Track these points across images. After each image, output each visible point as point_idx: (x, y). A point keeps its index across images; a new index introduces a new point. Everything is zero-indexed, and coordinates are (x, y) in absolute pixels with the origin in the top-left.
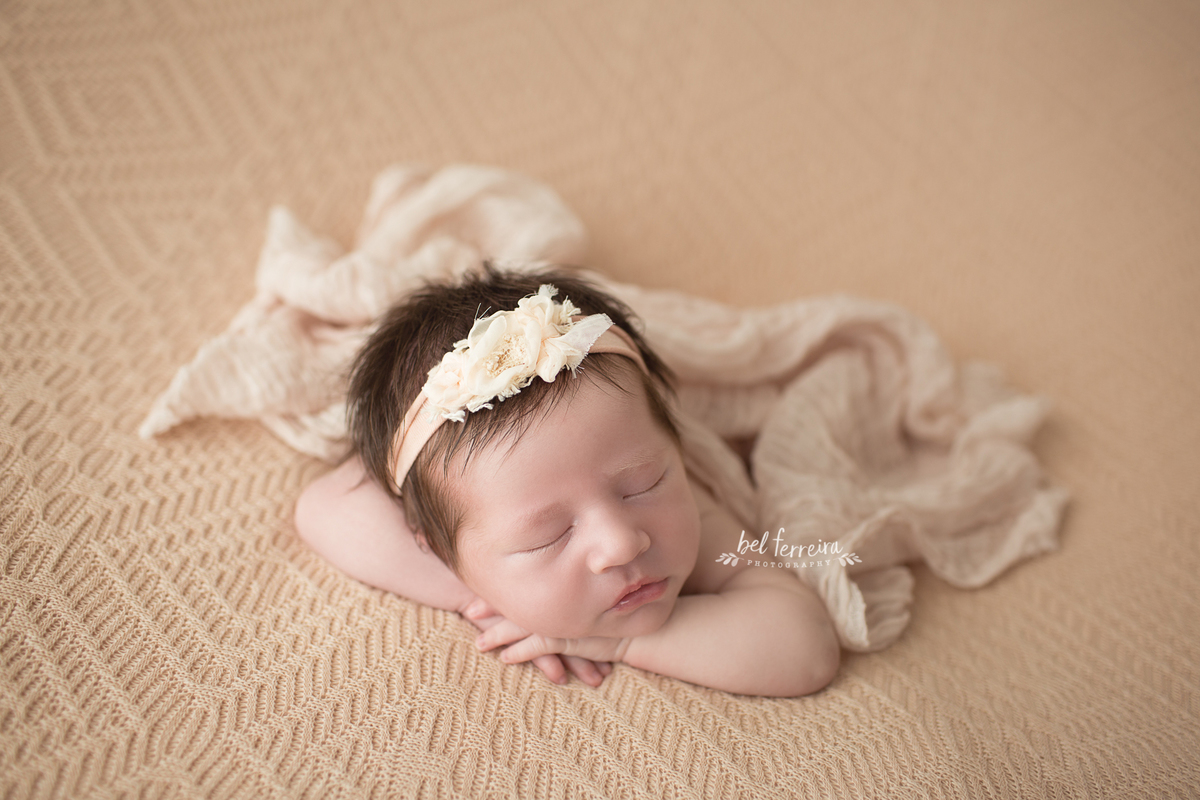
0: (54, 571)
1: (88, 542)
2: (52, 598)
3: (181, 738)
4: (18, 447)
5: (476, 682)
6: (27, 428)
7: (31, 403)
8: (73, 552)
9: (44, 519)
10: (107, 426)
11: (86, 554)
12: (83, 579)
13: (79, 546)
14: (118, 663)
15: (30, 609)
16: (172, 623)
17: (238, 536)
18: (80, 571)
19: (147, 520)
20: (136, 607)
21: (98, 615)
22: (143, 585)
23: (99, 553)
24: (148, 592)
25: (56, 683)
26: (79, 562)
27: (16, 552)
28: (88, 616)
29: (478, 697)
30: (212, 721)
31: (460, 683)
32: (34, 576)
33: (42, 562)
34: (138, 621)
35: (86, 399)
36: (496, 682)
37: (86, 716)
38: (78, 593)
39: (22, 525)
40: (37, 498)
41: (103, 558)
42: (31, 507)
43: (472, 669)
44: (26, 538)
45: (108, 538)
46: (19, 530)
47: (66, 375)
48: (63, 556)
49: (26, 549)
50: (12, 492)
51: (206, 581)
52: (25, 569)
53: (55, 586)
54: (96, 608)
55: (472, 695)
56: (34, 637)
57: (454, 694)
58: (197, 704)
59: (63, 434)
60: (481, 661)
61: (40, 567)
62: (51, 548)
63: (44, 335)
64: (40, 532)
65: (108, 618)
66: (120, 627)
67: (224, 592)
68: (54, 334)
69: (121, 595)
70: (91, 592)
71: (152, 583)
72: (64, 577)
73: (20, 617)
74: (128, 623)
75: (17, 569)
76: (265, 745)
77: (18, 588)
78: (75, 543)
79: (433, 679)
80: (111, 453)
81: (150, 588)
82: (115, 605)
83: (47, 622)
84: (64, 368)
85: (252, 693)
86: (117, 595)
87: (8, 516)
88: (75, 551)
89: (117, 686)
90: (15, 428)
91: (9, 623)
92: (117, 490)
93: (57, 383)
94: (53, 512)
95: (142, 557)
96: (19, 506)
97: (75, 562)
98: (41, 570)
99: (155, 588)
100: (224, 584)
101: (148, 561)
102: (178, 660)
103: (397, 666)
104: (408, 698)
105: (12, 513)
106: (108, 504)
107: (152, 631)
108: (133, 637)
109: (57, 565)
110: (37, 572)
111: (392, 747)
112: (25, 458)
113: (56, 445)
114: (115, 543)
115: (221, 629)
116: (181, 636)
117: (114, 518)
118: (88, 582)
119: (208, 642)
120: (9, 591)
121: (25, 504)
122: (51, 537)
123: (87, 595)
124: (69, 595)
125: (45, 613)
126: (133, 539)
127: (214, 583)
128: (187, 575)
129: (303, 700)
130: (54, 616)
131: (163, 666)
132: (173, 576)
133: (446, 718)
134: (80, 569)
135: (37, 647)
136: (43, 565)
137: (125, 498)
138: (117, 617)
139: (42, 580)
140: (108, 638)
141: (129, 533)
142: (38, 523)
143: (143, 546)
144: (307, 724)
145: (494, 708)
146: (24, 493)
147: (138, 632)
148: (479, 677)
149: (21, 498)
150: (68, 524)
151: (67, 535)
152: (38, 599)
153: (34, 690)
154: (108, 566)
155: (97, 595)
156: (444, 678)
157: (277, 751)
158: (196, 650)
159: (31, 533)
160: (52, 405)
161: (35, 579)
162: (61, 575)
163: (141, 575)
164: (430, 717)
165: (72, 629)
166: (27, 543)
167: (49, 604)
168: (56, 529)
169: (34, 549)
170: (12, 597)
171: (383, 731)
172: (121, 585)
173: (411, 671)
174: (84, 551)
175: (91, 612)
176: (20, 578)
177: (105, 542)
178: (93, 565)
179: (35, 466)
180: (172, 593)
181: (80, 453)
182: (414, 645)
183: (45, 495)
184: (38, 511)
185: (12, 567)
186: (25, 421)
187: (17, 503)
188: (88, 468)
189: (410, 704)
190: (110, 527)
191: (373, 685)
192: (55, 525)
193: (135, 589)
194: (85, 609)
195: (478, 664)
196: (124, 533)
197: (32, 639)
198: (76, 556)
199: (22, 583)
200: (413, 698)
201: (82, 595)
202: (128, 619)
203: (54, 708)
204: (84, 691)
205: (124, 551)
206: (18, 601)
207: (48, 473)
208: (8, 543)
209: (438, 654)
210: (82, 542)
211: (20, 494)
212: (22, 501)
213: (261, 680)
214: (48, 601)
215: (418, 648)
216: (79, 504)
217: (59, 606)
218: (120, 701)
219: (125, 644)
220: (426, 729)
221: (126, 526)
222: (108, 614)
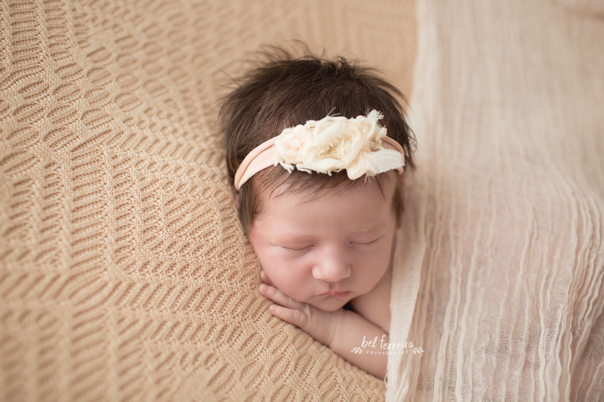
0: (73, 151)
1: (102, 144)
2: (62, 167)
3: (83, 293)
4: (85, 71)
5: (255, 362)
6: (95, 62)
7: (103, 48)
8: (89, 145)
9: (82, 119)
10: (140, 83)
11: (97, 150)
12: (87, 164)
13: (95, 143)
14: (77, 225)
15: (46, 167)
16: (125, 215)
17: (195, 182)
18: (88, 159)
19: (143, 146)
20: (109, 195)
21: (85, 189)
22: (121, 184)
23: (105, 153)
24: (122, 189)
25: (35, 220)
26: (90, 153)
27: (56, 130)
28: (78, 187)
29: (252, 371)
30: (106, 291)
31: (246, 356)
32: (59, 149)
33: (68, 143)
34: (106, 204)
35: (135, 61)
36: (267, 368)
37: (39, 250)
38: (79, 171)
39: (67, 116)
40: (83, 104)
41: (106, 157)
42: (77, 108)
43: (256, 353)
44: (66, 125)
45: (115, 146)
46: (64, 118)
47: (129, 41)
48: (82, 145)
49: (62, 131)
50: (70, 94)
51: (161, 199)
52: (56, 142)
53: (68, 160)
54: (85, 185)
55: (248, 368)
56: (39, 186)
57: (240, 360)
58: (106, 276)
59: (114, 75)
60: (264, 351)
61: (65, 145)
62: (77, 137)
63: (127, 12)
64: (76, 126)
65: (89, 194)
66: (92, 203)
67: (168, 211)
68: (132, 14)
69: (105, 184)
70: (88, 174)
71: (128, 184)
72: (76, 158)
73: (36, 170)
74: (99, 203)
75: (51, 140)
76: (124, 325)
77: (46, 152)
78: (93, 141)
79: (233, 344)
80: (137, 99)
81: (125, 186)
82: (97, 188)
83: (51, 180)
84: (130, 36)
85: (139, 286)
86: (102, 183)
87: (61, 107)
88: (92, 145)
89: (68, 239)
90: (89, 59)
91: (29, 170)
92: (132, 122)
93: (122, 43)
94: (89, 117)
95: (130, 167)
96: (70, 104)
97: (88, 152)
98: (65, 147)
99: (128, 189)
100: (171, 206)
101: (133, 171)
102: (113, 241)
103: (221, 322)
104: (215, 345)
105: (65, 106)
106: (124, 127)
107: (109, 215)
108: (97, 213)
109: (76, 149)
110: (62, 147)
111: (190, 369)
112: (87, 79)
113: (107, 80)
114: (118, 151)
115: (150, 234)
116: (125, 226)
117: (124, 137)
118: (90, 167)
119: (137, 238)
120: (39, 151)
121: (75, 105)
122: (81, 131)
123: (84, 175)
124: (73, 169)
125: (54, 174)
126: (129, 154)
127: (165, 202)
128: (152, 189)
129: (163, 307)
130: (58, 178)
131: (102, 240)
132: (143, 187)
133: (227, 372)
134: (89, 157)
135: (37, 193)
136: (68, 145)
137: (135, 129)
138: (95, 196)
139: (62, 154)
140: (82, 207)
141: (129, 149)
142: (77, 119)
143: (134, 161)
144: (156, 324)
145: (257, 383)
146: (77, 99)
147: (101, 211)
148: (258, 359)
149: (74, 101)
150: (94, 128)
151: (91, 134)
152: (54, 163)
153: (20, 219)
154: (106, 163)
155: (91, 177)
156: (239, 347)
157: (128, 334)
158: (128, 239)
159: (70, 123)
160: (114, 55)
161: (59, 151)
162: (75, 156)
163: (124, 177)
164: (219, 365)
165: (63, 191)
166: (65, 128)
167: (59, 170)
168: (86, 127)
169: (67, 133)
170: (39, 156)
171: (191, 356)
172: (108, 178)
173: (226, 331)
174: (97, 148)
175: (81, 186)
176: (50, 146)
177: (112, 148)
178: (97, 158)
179: (91, 86)
180: (136, 197)
181: (119, 91)
182: (237, 318)
183: (89, 105)
184: (80, 113)
185: (49, 137)
186: (96, 57)
187: (70, 102)
188: (120, 101)
189: (214, 350)
190: (119, 141)
191: (203, 324)
192: (86, 125)
193: (115, 184)
194: (78, 182)
195: (261, 352)
196: (126, 148)
197: (36, 187)
198: (90, 148)
199: (50, 149)
200: (217, 347)
201: (81, 173)
202: (100, 201)
203: (24, 236)
204: (47, 234)
205: (120, 159)
206: (41, 160)
207: (96, 94)
208: (54, 123)
209: (244, 332)
210: (98, 142)
211: (74, 98)
212: (73, 102)
213: (150, 280)
214: (59, 168)
215: (238, 322)
216: (106, 119)
217: (63, 173)
218: (64, 250)
219: (89, 215)
220: (214, 371)
221: (129, 144)
222: (90, 192)
